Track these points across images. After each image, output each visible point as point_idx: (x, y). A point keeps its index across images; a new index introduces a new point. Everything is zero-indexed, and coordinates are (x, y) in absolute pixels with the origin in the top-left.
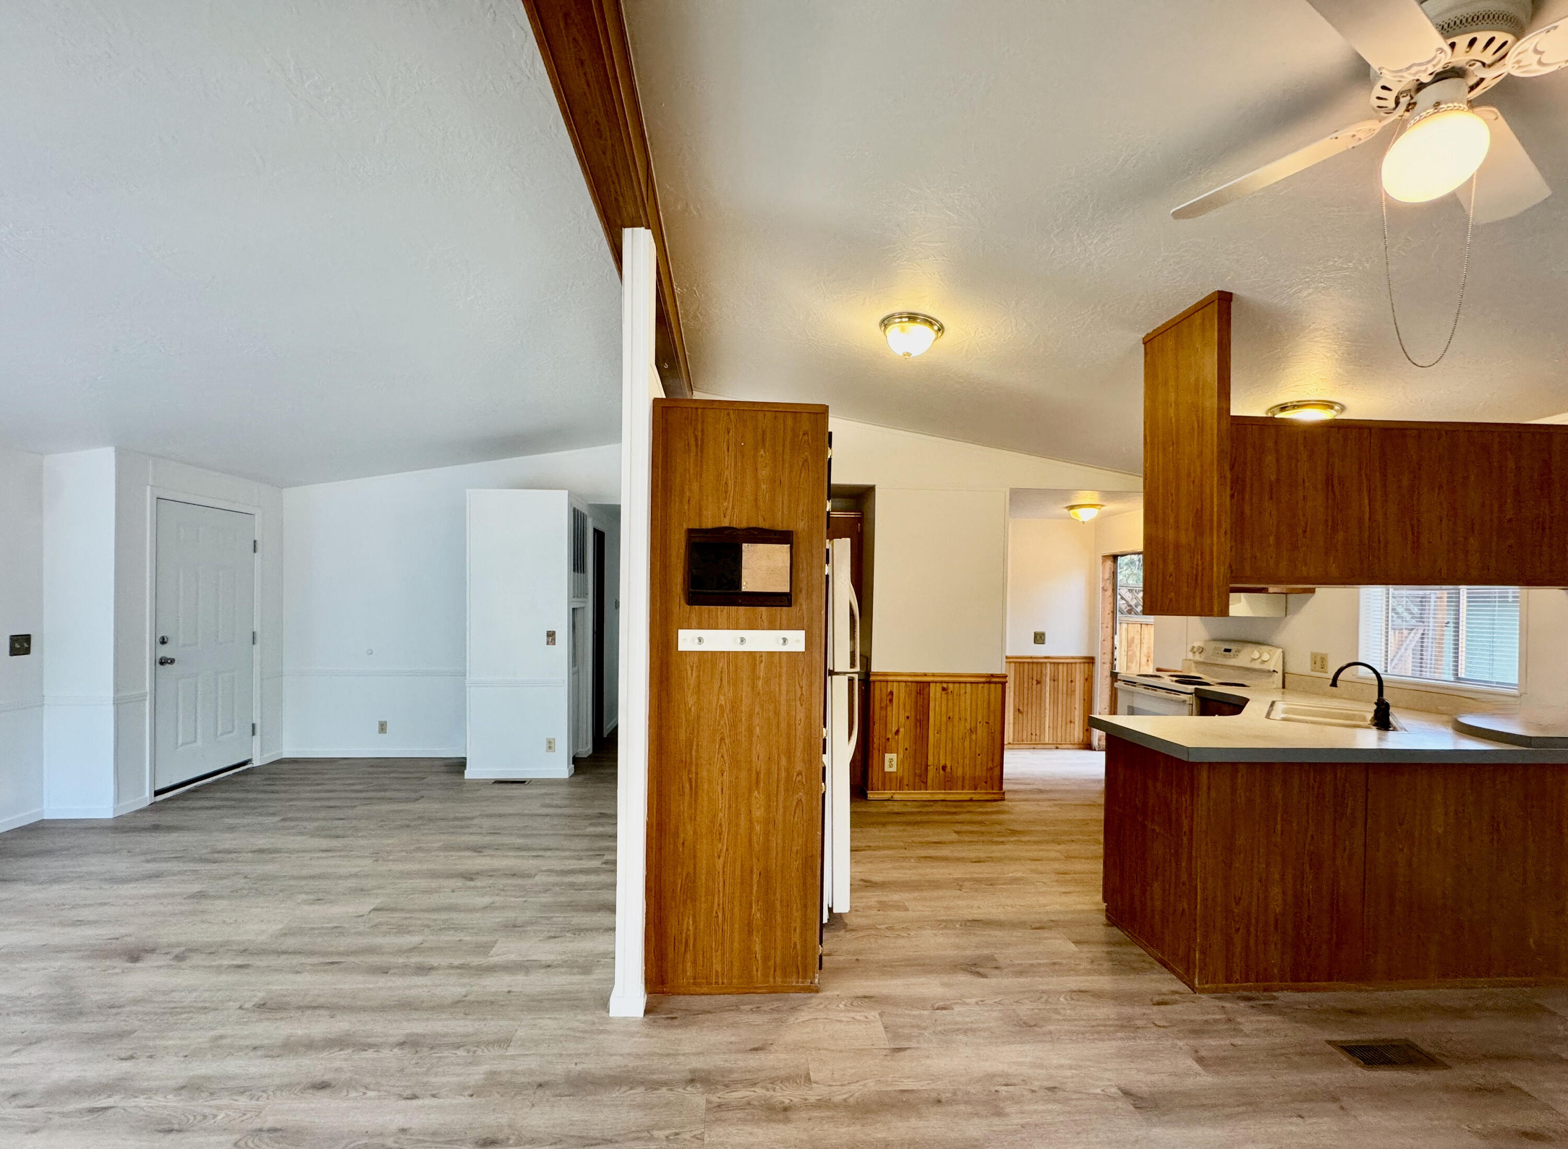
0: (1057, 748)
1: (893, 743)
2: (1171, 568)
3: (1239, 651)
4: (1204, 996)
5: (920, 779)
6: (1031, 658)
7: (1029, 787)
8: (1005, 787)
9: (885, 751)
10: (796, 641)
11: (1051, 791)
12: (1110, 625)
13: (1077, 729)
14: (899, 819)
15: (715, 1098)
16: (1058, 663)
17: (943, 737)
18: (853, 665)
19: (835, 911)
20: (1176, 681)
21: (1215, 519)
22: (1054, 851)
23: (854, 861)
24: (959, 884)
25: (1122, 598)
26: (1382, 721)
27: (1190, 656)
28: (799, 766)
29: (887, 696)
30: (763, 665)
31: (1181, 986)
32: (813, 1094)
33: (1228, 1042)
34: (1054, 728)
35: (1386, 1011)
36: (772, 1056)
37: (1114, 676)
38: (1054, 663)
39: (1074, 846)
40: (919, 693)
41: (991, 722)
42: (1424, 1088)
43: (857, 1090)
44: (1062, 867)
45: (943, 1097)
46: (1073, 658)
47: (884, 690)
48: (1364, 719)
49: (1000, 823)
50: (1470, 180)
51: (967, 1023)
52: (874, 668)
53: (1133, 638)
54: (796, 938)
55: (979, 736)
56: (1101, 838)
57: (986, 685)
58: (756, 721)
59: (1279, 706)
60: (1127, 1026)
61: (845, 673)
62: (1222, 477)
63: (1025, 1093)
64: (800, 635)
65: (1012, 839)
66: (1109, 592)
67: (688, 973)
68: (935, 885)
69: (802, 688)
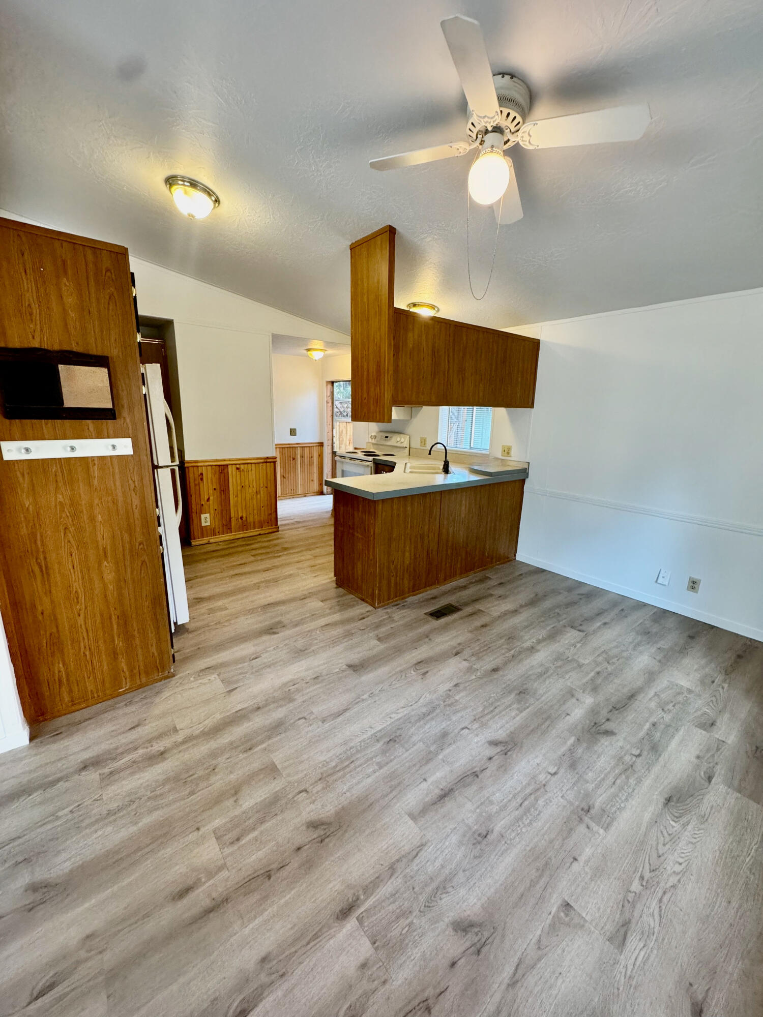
0: (305, 496)
1: (205, 507)
2: (365, 396)
3: (391, 437)
4: (379, 610)
5: (227, 527)
6: (289, 444)
7: (292, 521)
8: (279, 523)
9: (201, 513)
10: (124, 447)
11: (304, 522)
12: (331, 423)
13: (315, 485)
14: (215, 554)
15: (106, 770)
16: (304, 447)
17: (240, 499)
18: (173, 460)
19: (179, 624)
20: (365, 455)
21: (386, 368)
22: (308, 555)
23: (189, 588)
24: (257, 586)
25: (337, 407)
26: (446, 470)
27: (370, 440)
28: (140, 538)
29: (199, 476)
30: (96, 467)
31: (370, 608)
32: (179, 737)
33: (389, 627)
34: (303, 485)
35: (445, 593)
36: (147, 727)
37: (334, 454)
38: (302, 447)
39: (318, 550)
40: (221, 472)
41: (269, 486)
42: (455, 621)
43: (209, 723)
44: (312, 563)
45: (261, 705)
46: (312, 443)
47: (196, 473)
48: (439, 469)
49: (276, 545)
50: (500, 200)
51: (270, 661)
52: (188, 458)
53: (342, 431)
54: (154, 650)
55: (262, 496)
56: (332, 543)
57: (264, 464)
58: (97, 510)
59: (408, 465)
60: (349, 634)
61: (167, 467)
62: (390, 345)
63: (303, 685)
64: (128, 442)
65: (285, 553)
66: (330, 404)
67: (66, 700)
68: (243, 590)
69: (134, 482)
